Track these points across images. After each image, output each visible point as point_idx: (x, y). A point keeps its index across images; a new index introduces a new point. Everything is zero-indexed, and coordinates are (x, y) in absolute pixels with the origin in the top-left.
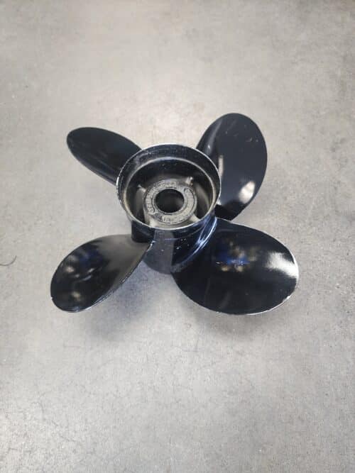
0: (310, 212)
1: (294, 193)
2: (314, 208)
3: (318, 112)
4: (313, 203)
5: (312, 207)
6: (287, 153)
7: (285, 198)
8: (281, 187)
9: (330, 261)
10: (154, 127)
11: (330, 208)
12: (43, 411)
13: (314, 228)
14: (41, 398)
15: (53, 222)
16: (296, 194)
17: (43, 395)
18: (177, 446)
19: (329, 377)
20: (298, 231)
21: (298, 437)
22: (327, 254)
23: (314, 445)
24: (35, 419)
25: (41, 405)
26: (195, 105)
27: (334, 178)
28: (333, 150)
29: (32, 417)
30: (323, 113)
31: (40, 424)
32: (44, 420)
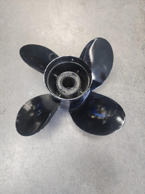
0: (133, 80)
1: (126, 71)
2: (135, 78)
3: (136, 30)
4: (135, 75)
5: (134, 77)
6: (123, 51)
7: (123, 74)
8: (121, 68)
9: (143, 102)
10: (62, 41)
11: (142, 78)
12: (27, 176)
13: (136, 87)
14: (26, 171)
15: (20, 91)
16: (127, 71)
17: (26, 170)
18: (84, 186)
19: (143, 152)
20: (129, 89)
21: (132, 178)
22: (141, 99)
23: (138, 180)
24: (24, 180)
25: (26, 174)
26: (79, 29)
27: (143, 63)
28: (143, 49)
29: (23, 179)
30: (138, 30)
31: (27, 182)
32: (28, 180)
